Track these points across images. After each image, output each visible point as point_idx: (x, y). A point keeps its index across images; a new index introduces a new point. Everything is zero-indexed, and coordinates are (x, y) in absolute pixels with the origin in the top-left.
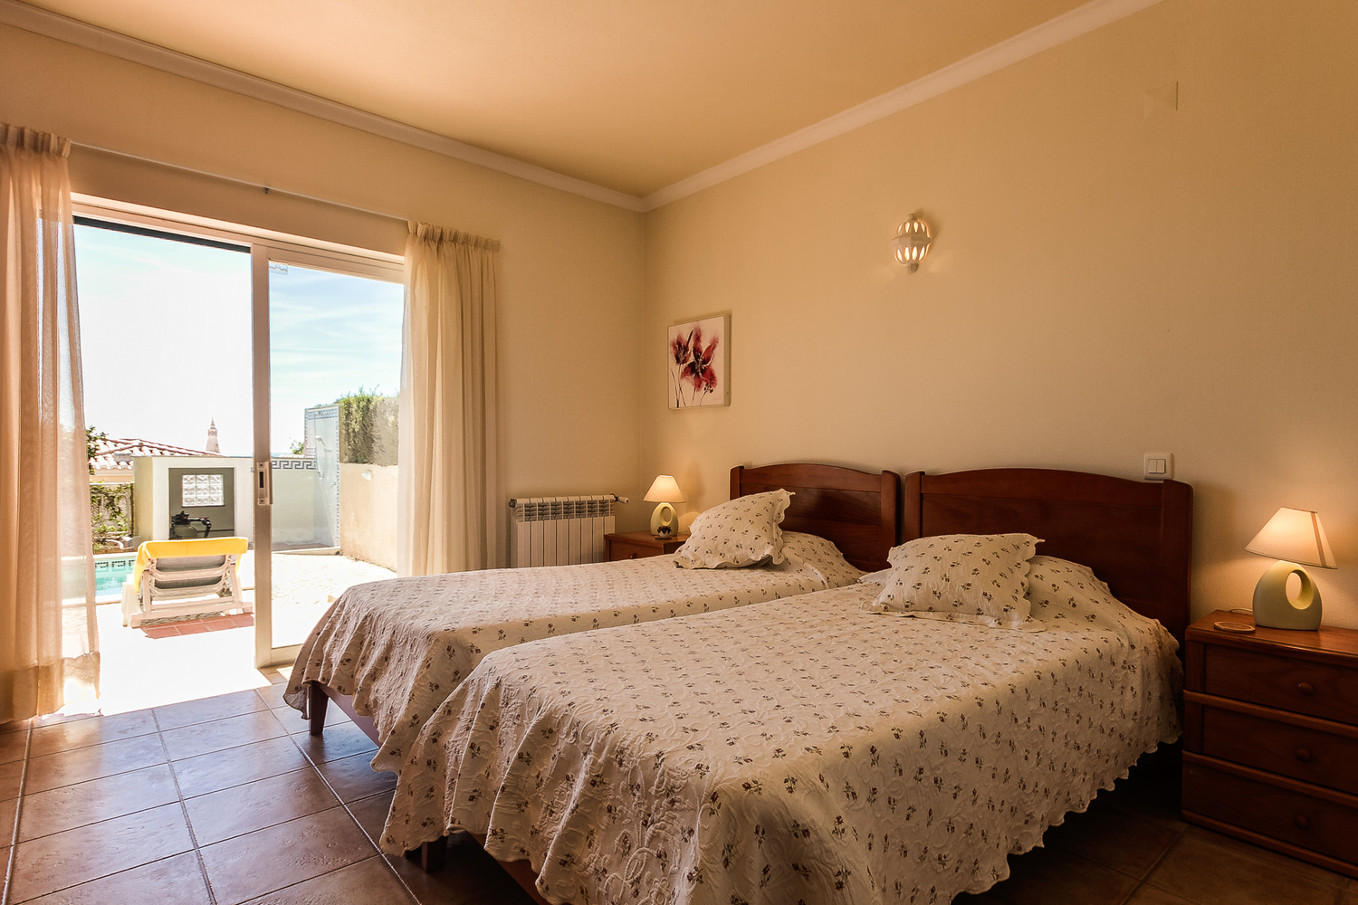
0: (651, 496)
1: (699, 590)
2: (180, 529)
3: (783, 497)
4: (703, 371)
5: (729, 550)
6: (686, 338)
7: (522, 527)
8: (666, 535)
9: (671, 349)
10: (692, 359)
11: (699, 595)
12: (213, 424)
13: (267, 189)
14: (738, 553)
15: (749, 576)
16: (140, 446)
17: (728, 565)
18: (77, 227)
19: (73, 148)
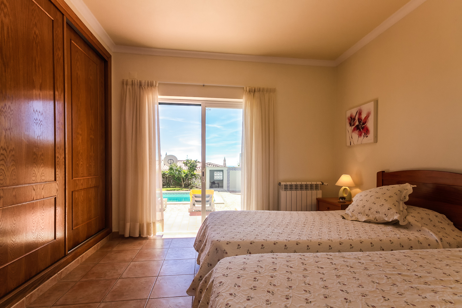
0: (339, 183)
1: (350, 235)
2: (214, 185)
3: (408, 188)
4: (363, 128)
5: (372, 213)
6: (354, 114)
7: (283, 193)
8: (343, 201)
9: (347, 120)
10: (357, 123)
11: (348, 238)
12: (225, 159)
13: (204, 85)
14: (377, 216)
15: (383, 230)
16: (210, 164)
17: (371, 221)
18: (159, 106)
19: (159, 84)
